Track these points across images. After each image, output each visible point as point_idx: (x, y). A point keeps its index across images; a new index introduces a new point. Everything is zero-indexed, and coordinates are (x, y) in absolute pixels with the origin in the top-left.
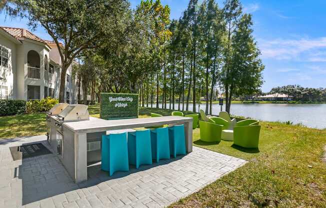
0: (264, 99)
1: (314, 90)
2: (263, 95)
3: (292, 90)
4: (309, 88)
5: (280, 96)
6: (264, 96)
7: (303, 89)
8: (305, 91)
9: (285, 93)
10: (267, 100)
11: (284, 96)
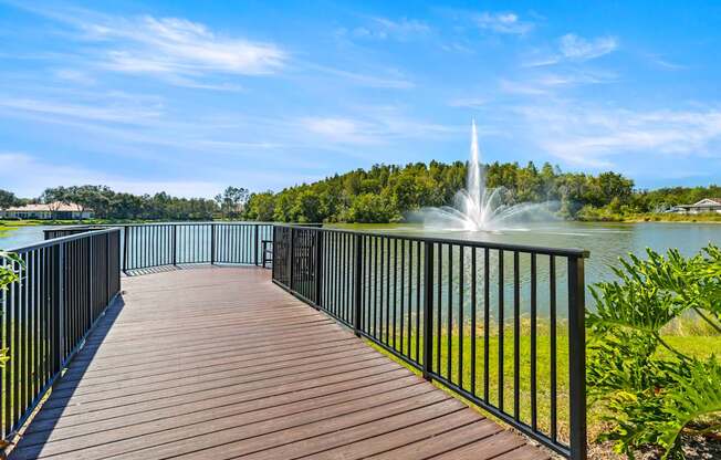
0: (23, 216)
1: (132, 197)
2: (17, 205)
3: (92, 195)
4: (123, 192)
5: (64, 208)
6: (21, 208)
7: (113, 194)
8: (117, 198)
9: (77, 201)
10: (31, 218)
11: (73, 207)
